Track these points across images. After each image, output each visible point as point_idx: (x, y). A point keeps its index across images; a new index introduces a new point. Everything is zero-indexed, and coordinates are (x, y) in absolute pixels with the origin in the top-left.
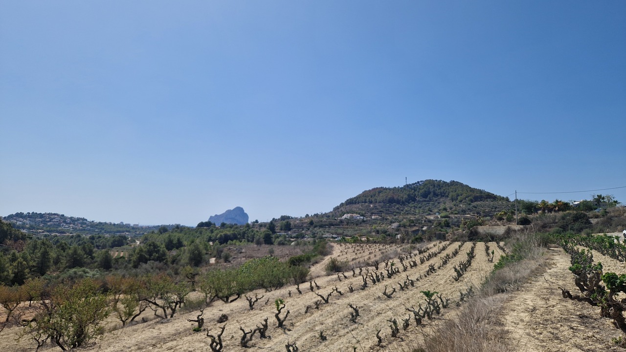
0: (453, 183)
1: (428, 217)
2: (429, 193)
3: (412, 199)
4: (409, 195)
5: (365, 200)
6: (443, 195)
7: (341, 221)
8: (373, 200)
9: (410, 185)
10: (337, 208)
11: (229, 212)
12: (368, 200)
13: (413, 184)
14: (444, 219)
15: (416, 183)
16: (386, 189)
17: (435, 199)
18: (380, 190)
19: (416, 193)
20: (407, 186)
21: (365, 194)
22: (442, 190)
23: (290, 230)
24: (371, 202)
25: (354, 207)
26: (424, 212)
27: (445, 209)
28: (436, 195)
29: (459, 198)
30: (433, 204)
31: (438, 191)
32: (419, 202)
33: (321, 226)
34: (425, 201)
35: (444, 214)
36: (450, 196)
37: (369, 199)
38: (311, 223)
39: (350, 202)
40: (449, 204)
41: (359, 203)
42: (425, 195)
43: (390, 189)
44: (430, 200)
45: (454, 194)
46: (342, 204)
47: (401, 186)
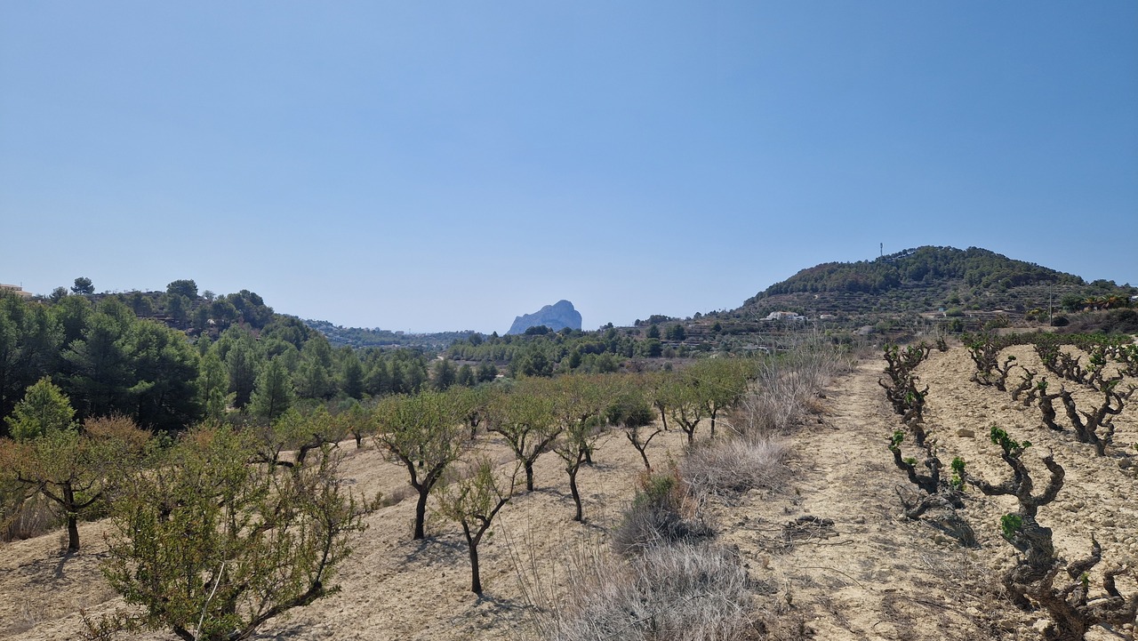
0: (973, 252)
1: (925, 315)
2: (927, 271)
3: (892, 282)
4: (886, 276)
5: (805, 286)
6: (952, 274)
7: (767, 325)
8: (819, 286)
9: (888, 256)
10: (750, 302)
11: (547, 309)
12: (809, 287)
13: (896, 255)
14: (953, 319)
15: (900, 253)
16: (842, 265)
17: (936, 282)
18: (833, 268)
19: (901, 272)
20: (884, 259)
21: (803, 275)
22: (951, 266)
23: (683, 338)
24: (815, 290)
25: (784, 299)
26: (916, 307)
27: (956, 301)
28: (938, 274)
29: (984, 279)
30: (934, 292)
31: (943, 268)
32: (906, 287)
33: (734, 333)
34: (918, 286)
35: (952, 310)
36: (967, 276)
37: (812, 285)
38: (717, 328)
39: (776, 290)
40: (964, 291)
41: (792, 292)
42: (918, 276)
43: (849, 265)
44: (928, 284)
45: (976, 272)
46: (761, 294)
47: (872, 259)
